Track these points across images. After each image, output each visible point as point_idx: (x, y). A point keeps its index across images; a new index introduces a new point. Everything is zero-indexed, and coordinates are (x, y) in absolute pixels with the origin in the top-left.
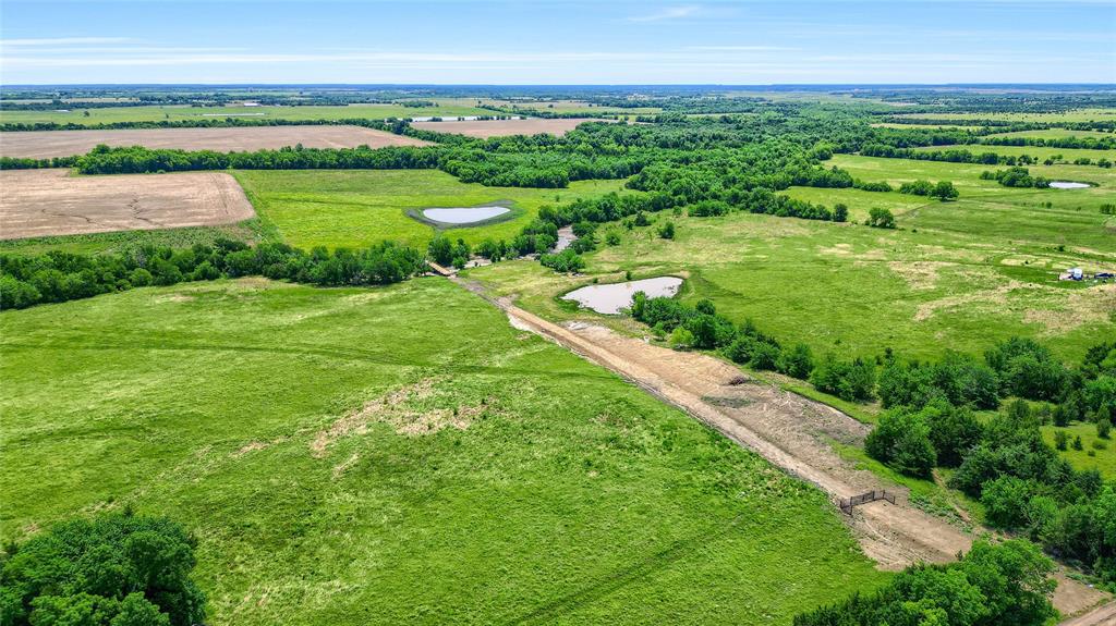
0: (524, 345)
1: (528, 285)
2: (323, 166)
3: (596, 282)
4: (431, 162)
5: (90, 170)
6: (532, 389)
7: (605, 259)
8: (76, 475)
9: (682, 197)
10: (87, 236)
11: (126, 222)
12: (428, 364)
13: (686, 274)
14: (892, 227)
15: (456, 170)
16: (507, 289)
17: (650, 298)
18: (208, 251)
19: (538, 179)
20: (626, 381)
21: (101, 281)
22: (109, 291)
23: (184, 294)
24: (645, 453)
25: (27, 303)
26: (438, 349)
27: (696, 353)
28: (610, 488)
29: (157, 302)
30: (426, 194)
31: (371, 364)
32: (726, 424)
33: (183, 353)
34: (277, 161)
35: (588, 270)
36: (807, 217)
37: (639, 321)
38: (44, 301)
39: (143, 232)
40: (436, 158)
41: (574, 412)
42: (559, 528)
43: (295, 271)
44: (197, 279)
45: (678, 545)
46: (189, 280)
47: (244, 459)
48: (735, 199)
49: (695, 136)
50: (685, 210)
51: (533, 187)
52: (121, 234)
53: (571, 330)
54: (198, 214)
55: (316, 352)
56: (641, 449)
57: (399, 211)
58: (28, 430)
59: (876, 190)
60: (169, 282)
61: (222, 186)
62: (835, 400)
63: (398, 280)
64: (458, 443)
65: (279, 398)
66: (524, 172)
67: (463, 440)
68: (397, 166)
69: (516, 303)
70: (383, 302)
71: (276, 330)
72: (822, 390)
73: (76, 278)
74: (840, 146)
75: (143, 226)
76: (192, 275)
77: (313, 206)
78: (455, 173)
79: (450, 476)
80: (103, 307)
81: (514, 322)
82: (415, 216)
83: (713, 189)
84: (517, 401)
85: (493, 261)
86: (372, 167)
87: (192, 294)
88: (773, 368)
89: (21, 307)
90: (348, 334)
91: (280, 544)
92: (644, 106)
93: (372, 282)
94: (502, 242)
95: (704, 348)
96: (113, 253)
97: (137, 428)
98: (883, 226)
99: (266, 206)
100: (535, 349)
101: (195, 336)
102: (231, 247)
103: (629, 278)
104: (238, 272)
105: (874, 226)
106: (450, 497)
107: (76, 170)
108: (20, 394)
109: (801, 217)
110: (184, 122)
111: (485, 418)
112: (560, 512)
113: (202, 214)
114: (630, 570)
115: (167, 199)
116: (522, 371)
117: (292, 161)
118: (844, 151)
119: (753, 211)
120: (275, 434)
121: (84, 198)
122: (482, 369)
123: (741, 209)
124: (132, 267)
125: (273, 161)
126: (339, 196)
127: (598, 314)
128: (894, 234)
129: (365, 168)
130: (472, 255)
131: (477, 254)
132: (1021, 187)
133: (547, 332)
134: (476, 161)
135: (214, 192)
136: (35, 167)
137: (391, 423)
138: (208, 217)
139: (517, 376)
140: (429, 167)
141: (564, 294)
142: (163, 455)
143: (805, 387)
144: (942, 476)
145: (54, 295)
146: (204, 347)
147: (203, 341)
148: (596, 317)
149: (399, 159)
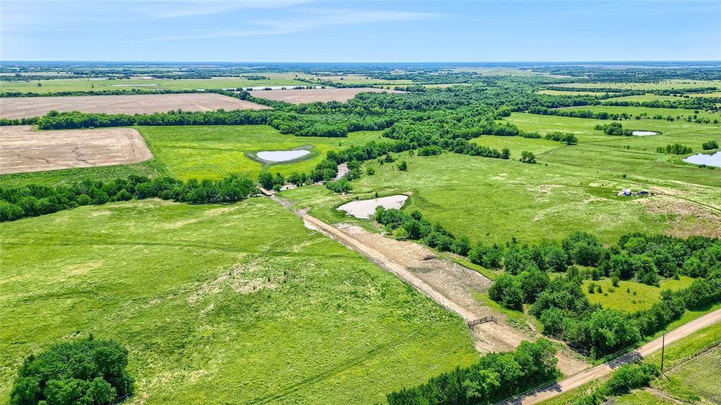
0: (311, 239)
1: (318, 202)
2: (195, 123)
3: (357, 199)
4: (263, 121)
5: (46, 127)
6: (313, 265)
7: (364, 183)
8: (57, 319)
9: (415, 143)
10: (48, 172)
11: (71, 162)
12: (255, 251)
13: (410, 193)
14: (534, 163)
15: (278, 126)
16: (304, 204)
17: (386, 209)
18: (125, 183)
19: (329, 132)
20: (367, 259)
21: (60, 202)
22: (65, 208)
23: (110, 209)
24: (370, 300)
25: (16, 217)
26: (262, 243)
27: (409, 242)
28: (349, 319)
29: (95, 215)
30: (260, 142)
31: (222, 252)
32: (417, 282)
33: (112, 247)
34: (166, 120)
35: (354, 191)
36: (487, 156)
37: (379, 223)
38: (26, 215)
39: (82, 169)
40: (266, 118)
41: (336, 278)
42: (320, 340)
43: (178, 195)
44: (118, 200)
45: (379, 347)
46: (113, 201)
47: (151, 308)
48: (446, 145)
49: (429, 101)
50: (416, 152)
51: (326, 136)
52: (69, 171)
53: (339, 230)
54: (117, 157)
55: (190, 245)
56: (368, 297)
57: (242, 153)
58: (28, 295)
59: (532, 137)
60: (101, 202)
61: (131, 137)
62: (479, 267)
63: (240, 199)
64: (269, 297)
65: (169, 273)
66: (321, 127)
67: (272, 296)
68: (242, 123)
69: (309, 213)
70: (230, 214)
71: (167, 232)
72: (474, 262)
73: (45, 201)
74: (516, 107)
75: (83, 165)
76: (115, 197)
77: (188, 151)
78: (277, 128)
79: (264, 315)
80: (62, 219)
81: (308, 225)
82: (252, 156)
83: (434, 138)
84: (304, 272)
85: (298, 186)
86: (225, 124)
87: (116, 209)
88: (450, 250)
89: (13, 220)
90: (208, 234)
91: (171, 353)
92: (401, 79)
93: (224, 201)
94: (304, 174)
95: (414, 239)
96: (64, 183)
97: (89, 292)
98: (529, 162)
99: (159, 151)
100: (317, 241)
101: (120, 236)
102: (139, 180)
103: (377, 196)
104: (143, 196)
105: (524, 162)
106: (263, 326)
107: (37, 127)
108: (19, 274)
109: (483, 156)
110: (104, 91)
111: (285, 282)
112: (321, 332)
113: (120, 157)
114: (353, 360)
115: (96, 147)
116: (311, 255)
117: (175, 120)
118: (519, 110)
119: (456, 152)
120: (168, 294)
121: (43, 146)
122: (285, 254)
123: (450, 151)
124: (78, 193)
125: (163, 120)
126: (205, 144)
127: (357, 219)
128: (534, 166)
129: (221, 124)
130: (286, 182)
131: (288, 182)
132: (616, 135)
133: (325, 230)
134: (291, 120)
135: (126, 142)
136: (10, 124)
137: (233, 286)
138: (122, 159)
139: (306, 257)
140: (262, 124)
141: (338, 207)
142: (106, 306)
143: (466, 261)
144: (527, 308)
145: (32, 212)
146: (125, 244)
147: (123, 240)
148: (355, 221)
149: (243, 119)
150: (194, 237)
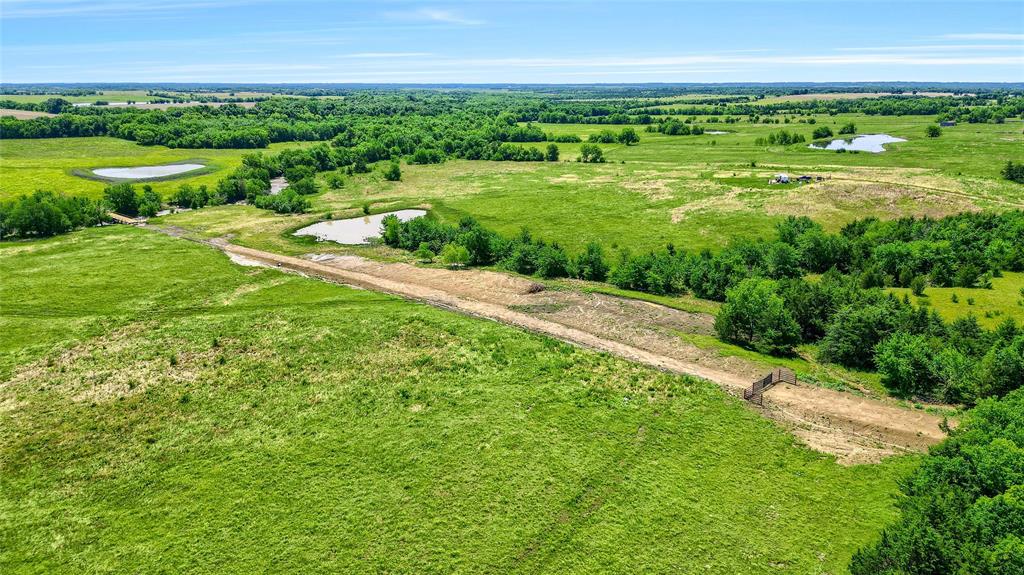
0: (256, 280)
1: (245, 224)
3: (329, 218)
4: (97, 131)
6: (285, 322)
7: (331, 199)
9: (396, 148)
12: (118, 312)
13: (428, 206)
14: (603, 162)
16: (221, 229)
19: (234, 140)
20: (410, 301)
24: (476, 372)
26: (133, 293)
27: (474, 271)
28: (451, 422)
30: (95, 155)
31: (22, 320)
32: (551, 329)
35: (316, 209)
36: (523, 161)
37: (395, 247)
40: (105, 125)
41: (352, 339)
48: (449, 149)
49: (389, 108)
50: (403, 160)
51: (229, 147)
53: (314, 260)
56: (466, 367)
57: (60, 171)
59: (569, 141)
62: (640, 295)
63: (63, 231)
64: (185, 400)
67: (194, 396)
68: (55, 136)
69: (233, 242)
70: (40, 254)
72: (625, 286)
74: (520, 115)
78: (130, 137)
79: (181, 448)
82: (81, 174)
83: (425, 140)
84: (266, 338)
85: (195, 209)
86: (21, 136)
88: (566, 275)
94: (203, 190)
95: (482, 264)
98: (594, 161)
100: (273, 283)
103: (367, 213)
105: (585, 162)
109: (516, 160)
111: (222, 362)
116: (266, 307)
119: (468, 158)
122: (202, 310)
123: (458, 157)
127: (344, 245)
128: (607, 165)
129: (12, 138)
130: (165, 205)
131: (171, 204)
132: (683, 134)
133: (284, 265)
134: (156, 123)
137: (62, 390)
139: (259, 312)
140: (97, 135)
141: (295, 230)
143: (607, 287)
148: (342, 248)
149: (58, 126)
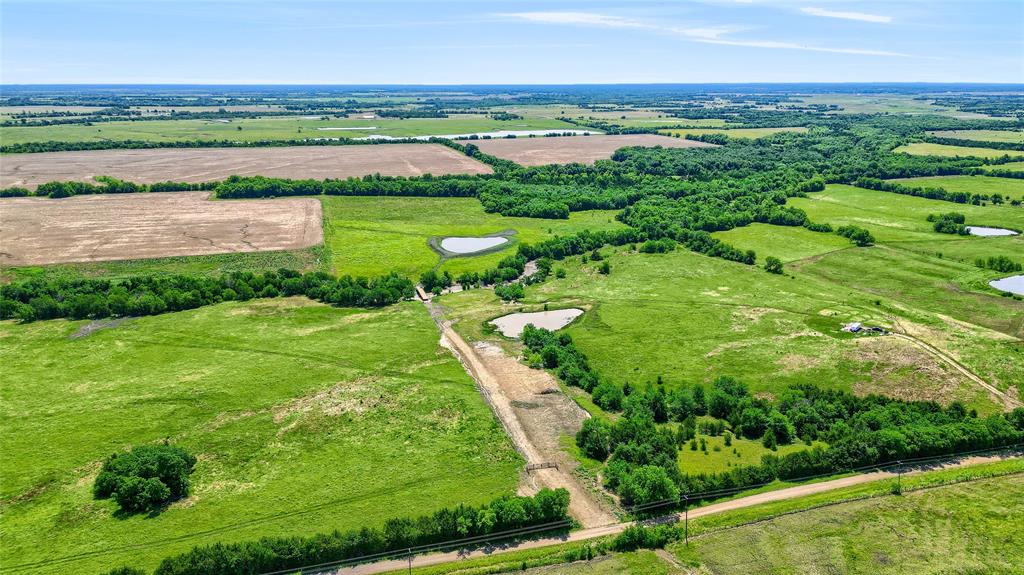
3: (521, 310)
4: (472, 191)
5: (226, 195)
7: (545, 289)
10: (208, 257)
11: (235, 245)
13: (589, 307)
15: (487, 199)
19: (545, 211)
20: (477, 388)
22: (208, 304)
23: (252, 308)
29: (234, 313)
30: (454, 223)
34: (357, 189)
39: (244, 254)
43: (324, 294)
44: (264, 296)
46: (258, 297)
52: (228, 256)
54: (282, 239)
57: (424, 240)
60: (245, 298)
61: (309, 212)
63: (388, 303)
64: (351, 420)
66: (537, 204)
69: (454, 325)
71: (292, 339)
75: (245, 249)
76: (260, 293)
77: (366, 234)
80: (201, 316)
81: (442, 341)
85: (464, 288)
87: (256, 308)
93: (372, 304)
96: (217, 274)
99: (333, 233)
100: (441, 362)
101: (244, 341)
103: (546, 308)
104: (291, 292)
107: (214, 194)
113: (286, 239)
115: (266, 225)
118: (842, 181)
121: (214, 222)
124: (225, 287)
125: (354, 189)
126: (388, 225)
127: (504, 337)
133: (457, 348)
135: (302, 218)
138: (289, 242)
140: (469, 196)
146: (247, 350)
147: (246, 345)
148: (500, 340)
150: (317, 347)
